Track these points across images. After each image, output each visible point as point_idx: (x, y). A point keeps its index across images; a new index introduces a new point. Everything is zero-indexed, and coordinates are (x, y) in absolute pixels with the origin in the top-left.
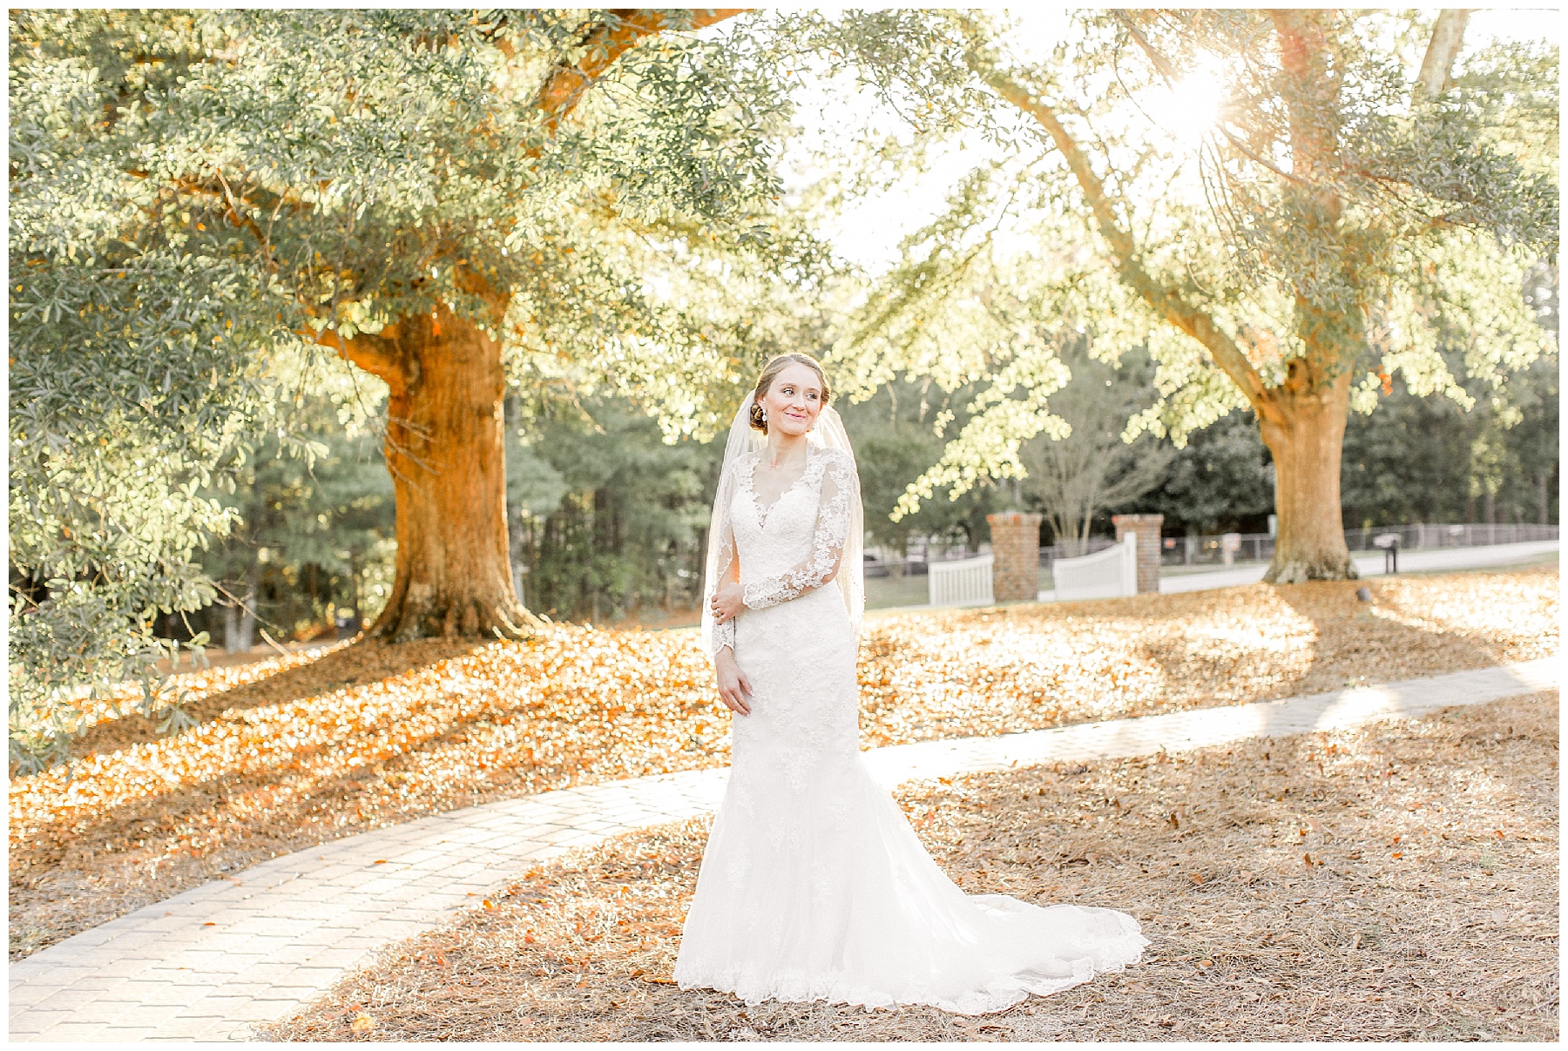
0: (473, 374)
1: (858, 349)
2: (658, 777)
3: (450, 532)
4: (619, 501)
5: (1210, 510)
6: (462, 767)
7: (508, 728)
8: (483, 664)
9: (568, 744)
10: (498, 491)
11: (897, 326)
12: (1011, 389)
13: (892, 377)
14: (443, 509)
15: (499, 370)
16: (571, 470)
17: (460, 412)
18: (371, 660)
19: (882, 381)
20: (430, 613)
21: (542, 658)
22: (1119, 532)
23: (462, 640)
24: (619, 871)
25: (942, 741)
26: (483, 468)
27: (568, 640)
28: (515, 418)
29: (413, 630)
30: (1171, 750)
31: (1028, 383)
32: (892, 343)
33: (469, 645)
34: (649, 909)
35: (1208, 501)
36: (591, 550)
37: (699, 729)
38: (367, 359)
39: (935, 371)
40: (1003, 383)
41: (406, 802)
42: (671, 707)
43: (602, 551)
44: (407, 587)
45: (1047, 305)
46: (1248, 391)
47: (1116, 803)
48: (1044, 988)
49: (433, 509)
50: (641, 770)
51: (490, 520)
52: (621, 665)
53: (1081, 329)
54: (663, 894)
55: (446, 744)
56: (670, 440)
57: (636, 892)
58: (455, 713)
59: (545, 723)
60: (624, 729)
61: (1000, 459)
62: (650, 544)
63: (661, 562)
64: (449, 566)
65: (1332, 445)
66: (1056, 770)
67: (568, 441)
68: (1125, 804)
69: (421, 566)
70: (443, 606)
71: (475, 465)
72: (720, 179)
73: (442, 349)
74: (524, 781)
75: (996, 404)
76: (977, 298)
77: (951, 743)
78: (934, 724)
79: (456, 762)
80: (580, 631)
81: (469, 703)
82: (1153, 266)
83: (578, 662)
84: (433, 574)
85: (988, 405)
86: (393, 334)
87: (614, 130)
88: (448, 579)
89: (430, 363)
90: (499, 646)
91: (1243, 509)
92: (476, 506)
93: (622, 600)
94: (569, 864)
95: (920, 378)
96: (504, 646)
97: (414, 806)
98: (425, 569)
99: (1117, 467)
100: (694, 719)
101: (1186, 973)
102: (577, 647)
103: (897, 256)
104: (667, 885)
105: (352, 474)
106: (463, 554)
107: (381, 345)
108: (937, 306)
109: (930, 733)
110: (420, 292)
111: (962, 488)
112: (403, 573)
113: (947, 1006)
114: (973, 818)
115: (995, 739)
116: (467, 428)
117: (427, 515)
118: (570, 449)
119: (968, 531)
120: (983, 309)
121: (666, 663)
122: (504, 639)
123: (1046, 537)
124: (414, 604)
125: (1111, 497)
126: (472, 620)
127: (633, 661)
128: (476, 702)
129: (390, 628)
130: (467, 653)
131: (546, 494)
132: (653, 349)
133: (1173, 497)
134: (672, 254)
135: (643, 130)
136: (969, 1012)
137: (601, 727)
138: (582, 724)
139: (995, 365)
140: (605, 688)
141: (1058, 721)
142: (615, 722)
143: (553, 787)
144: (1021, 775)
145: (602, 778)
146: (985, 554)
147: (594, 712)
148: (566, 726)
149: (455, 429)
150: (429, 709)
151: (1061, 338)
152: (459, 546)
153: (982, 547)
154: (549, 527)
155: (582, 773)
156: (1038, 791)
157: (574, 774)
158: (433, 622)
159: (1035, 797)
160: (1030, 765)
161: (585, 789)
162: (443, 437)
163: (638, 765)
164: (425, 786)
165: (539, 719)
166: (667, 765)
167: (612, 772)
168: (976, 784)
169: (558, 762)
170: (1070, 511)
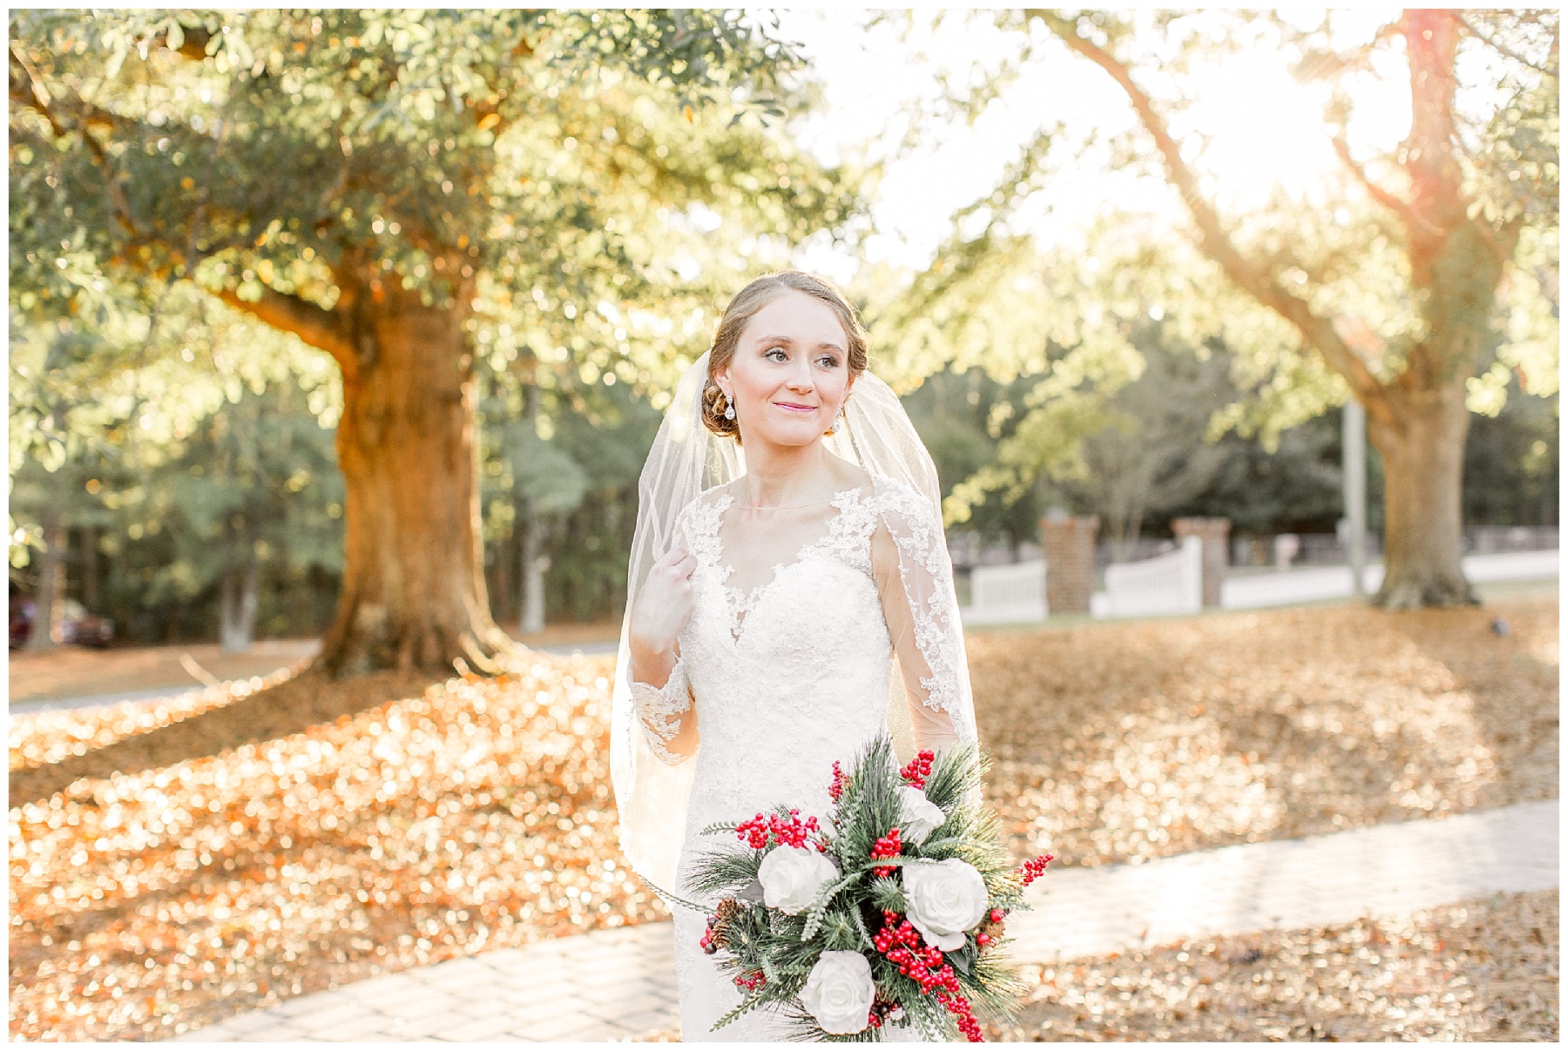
0: (438, 353)
1: (901, 334)
2: (614, 936)
3: (408, 540)
5: (1263, 513)
6: (342, 903)
7: (432, 824)
8: (435, 710)
9: (503, 859)
10: (467, 495)
11: (941, 310)
12: (1077, 380)
13: (939, 367)
14: (401, 517)
16: (595, 463)
17: (423, 398)
18: (303, 702)
20: (383, 643)
21: (509, 702)
22: (1180, 537)
23: (417, 675)
26: (450, 467)
27: (547, 675)
29: (361, 662)
30: (1382, 917)
31: (1096, 374)
33: (424, 683)
35: (1262, 503)
38: (312, 332)
39: (988, 362)
40: (1067, 374)
41: (234, 977)
44: (355, 609)
46: (1353, 383)
49: (389, 516)
50: (591, 919)
51: (457, 530)
53: (1157, 314)
55: (337, 855)
58: (370, 798)
59: (481, 819)
61: (1061, 458)
64: (407, 584)
65: (1452, 452)
66: (1214, 955)
69: (373, 584)
70: (398, 634)
71: (439, 463)
74: (417, 937)
75: (1058, 397)
76: (1037, 279)
78: (1015, 843)
79: (339, 891)
81: (394, 778)
82: (1244, 240)
83: (554, 712)
84: (386, 594)
85: (1050, 398)
88: (407, 601)
89: (387, 339)
90: (460, 683)
92: (440, 512)
95: (969, 368)
96: (467, 685)
98: (380, 586)
99: (1168, 466)
102: (557, 689)
106: (423, 570)
107: (329, 316)
108: (988, 285)
111: (1015, 493)
112: (352, 591)
115: (1103, 874)
116: (431, 419)
117: (382, 522)
119: (1011, 531)
120: (1041, 289)
122: (469, 676)
123: (1098, 541)
124: (363, 629)
125: (1162, 497)
126: (431, 649)
128: (404, 776)
129: (336, 657)
130: (420, 694)
131: (566, 490)
133: (1227, 497)
137: (555, 827)
138: (532, 820)
139: (1055, 353)
140: (576, 757)
141: (1189, 841)
142: (578, 817)
143: (456, 951)
144: (1163, 959)
145: (533, 933)
146: (1032, 559)
147: (552, 798)
148: (509, 821)
149: (416, 418)
150: (340, 786)
151: (1134, 323)
152: (419, 560)
153: (1026, 549)
154: (572, 522)
155: (507, 921)
156: (1195, 1002)
157: (493, 926)
158: (386, 653)
159: (1194, 1015)
160: (1169, 941)
161: (502, 957)
162: (401, 428)
163: (590, 909)
164: (272, 944)
165: (477, 809)
166: (631, 909)
167: (549, 920)
168: (1095, 977)
169: (477, 898)
170: (1118, 510)
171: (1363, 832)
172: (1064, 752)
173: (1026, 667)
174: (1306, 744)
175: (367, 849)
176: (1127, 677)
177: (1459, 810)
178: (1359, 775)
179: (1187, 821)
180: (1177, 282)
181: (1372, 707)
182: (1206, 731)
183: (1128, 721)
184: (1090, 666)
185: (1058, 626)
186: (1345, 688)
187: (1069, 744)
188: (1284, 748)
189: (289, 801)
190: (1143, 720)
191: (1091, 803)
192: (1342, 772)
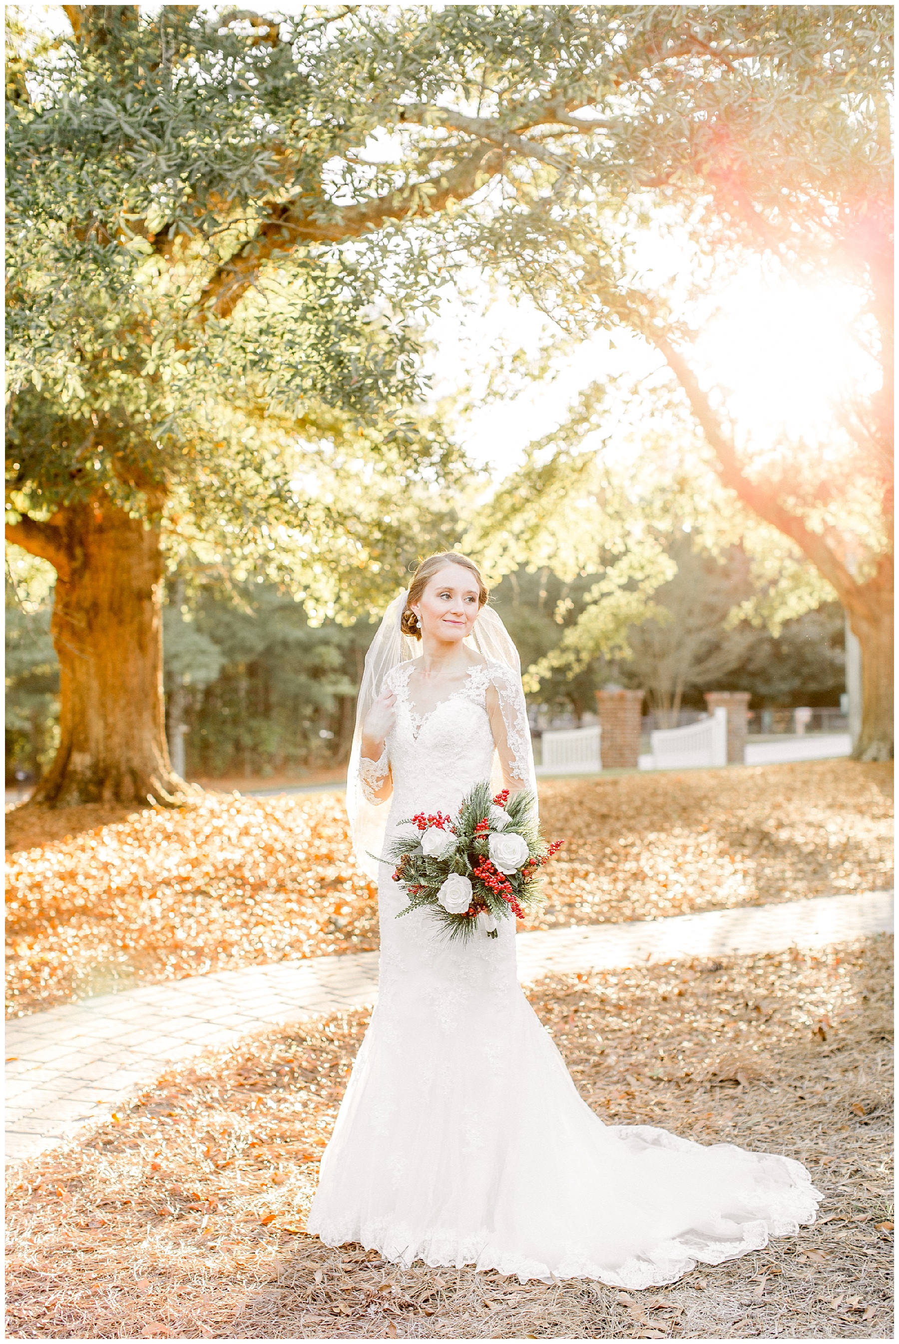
0: (133, 560)
1: (485, 542)
2: (297, 963)
3: (109, 703)
4: (269, 672)
5: (784, 687)
6: (105, 947)
7: (155, 902)
8: (136, 831)
9: (211, 922)
10: (155, 668)
11: (517, 523)
12: (624, 581)
13: (515, 568)
14: (104, 686)
15: (157, 556)
16: (228, 644)
17: (121, 594)
18: (33, 825)
19: (506, 572)
20: (90, 781)
21: (191, 825)
22: (711, 707)
23: (118, 807)
24: (254, 1078)
25: (574, 927)
26: (142, 647)
27: (216, 808)
28: (179, 597)
29: (74, 796)
30: (803, 947)
31: (639, 576)
32: (517, 537)
33: (125, 812)
34: (285, 1125)
35: (783, 678)
36: (244, 714)
37: (338, 907)
38: (36, 544)
39: (555, 564)
40: (616, 575)
41: (46, 987)
42: (311, 883)
43: (253, 715)
44: (69, 755)
45: (658, 504)
46: (837, 585)
47: (757, 1008)
48: (714, 1254)
49: (95, 684)
50: (280, 954)
51: (146, 696)
52: (266, 835)
53: (687, 528)
54: (298, 1107)
55: (93, 920)
56: (314, 622)
57: (271, 1103)
58: (104, 886)
59: (189, 899)
60: (265, 906)
61: (611, 643)
62: (295, 709)
63: (307, 724)
64: (108, 737)
66: (691, 967)
67: (227, 618)
68: (767, 1009)
69: (82, 737)
70: (101, 774)
71: (133, 645)
72: (369, 374)
73: (105, 536)
74: (164, 965)
75: (609, 594)
76: (593, 499)
77: (584, 929)
78: (566, 909)
79: (101, 941)
80: (229, 798)
81: (119, 874)
82: (752, 472)
83: (226, 831)
84: (92, 745)
85: (603, 595)
86: (60, 521)
87: (263, 325)
88: (108, 749)
89: (93, 549)
90: (153, 812)
91: (813, 686)
92: (134, 682)
93: (271, 758)
94: (203, 1069)
95: (540, 569)
96: (158, 813)
97: (55, 992)
98: (87, 740)
99: (704, 649)
100: (333, 897)
101: (868, 1239)
102: (225, 816)
103: (523, 460)
104: (303, 1095)
105: (34, 643)
106: (121, 726)
107: (49, 532)
108: (556, 504)
109: (562, 919)
110: (77, 483)
111: (577, 669)
112: (66, 743)
113: (610, 1279)
114: (614, 1022)
115: (625, 927)
116: (128, 610)
117: (89, 689)
118: (228, 625)
119: (573, 701)
120: (597, 508)
121: (308, 833)
122: (159, 807)
123: (645, 709)
124: (75, 772)
125: (699, 674)
126: (128, 787)
127: (276, 830)
128: (126, 872)
129: (53, 793)
130: (123, 820)
131: (206, 666)
132: (302, 540)
133: (753, 675)
134: (319, 453)
135: (291, 325)
136: (632, 1286)
137: (243, 903)
138: (225, 899)
139: (608, 559)
140: (250, 860)
141: (685, 908)
142: (258, 898)
143: (193, 972)
144: (657, 972)
145: (241, 963)
146: (592, 725)
147: (238, 886)
148: (210, 901)
149: (116, 610)
150: (80, 879)
151: (668, 535)
152: (118, 718)
153: (588, 717)
154: (208, 693)
155: (223, 956)
156: (676, 991)
157: (214, 958)
158: (92, 788)
159: (674, 998)
160: (665, 959)
161: (224, 976)
162: (105, 617)
163: (277, 948)
164: (66, 969)
165: (184, 893)
166: (306, 949)
167: (252, 956)
168: (613, 980)
169: (200, 943)
170: (663, 686)
171: (804, 901)
172: (604, 856)
173: (581, 803)
174: (777, 849)
175: (113, 917)
176: (656, 809)
177: (873, 889)
178: (809, 869)
179: (685, 895)
180: (703, 504)
181: (831, 827)
182: (710, 842)
183: (652, 836)
184: (630, 802)
185: (610, 775)
186: (815, 815)
187: (608, 851)
188: (762, 852)
189: (46, 888)
190: (663, 836)
191: (620, 886)
192: (801, 866)
